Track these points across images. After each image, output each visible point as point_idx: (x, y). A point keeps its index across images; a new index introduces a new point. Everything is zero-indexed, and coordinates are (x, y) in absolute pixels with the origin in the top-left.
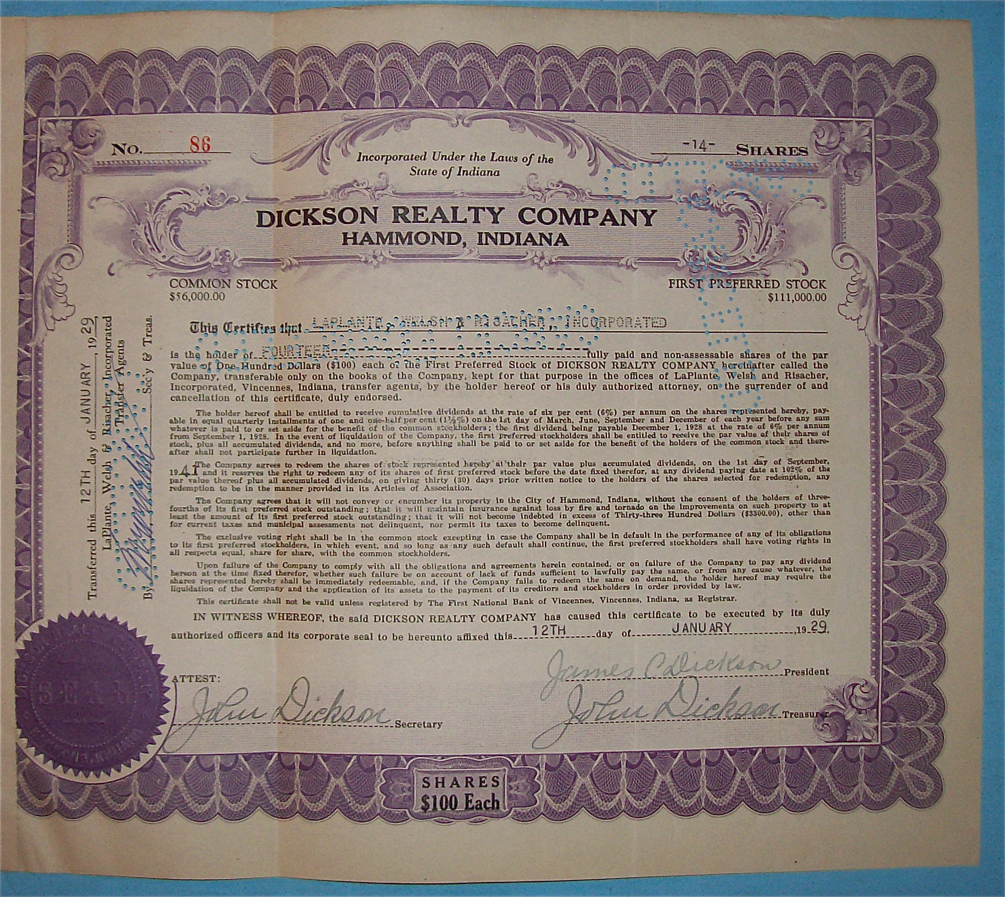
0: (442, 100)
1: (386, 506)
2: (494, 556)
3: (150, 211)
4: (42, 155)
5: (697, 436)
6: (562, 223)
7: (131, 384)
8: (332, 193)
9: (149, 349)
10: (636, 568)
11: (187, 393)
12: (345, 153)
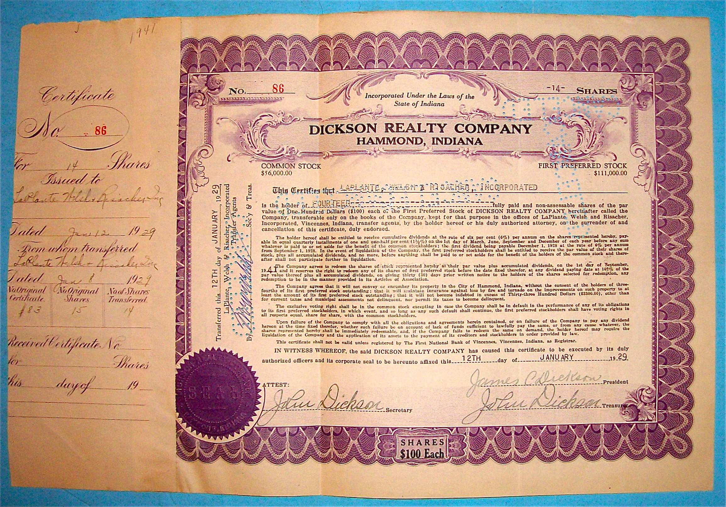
0: (412, 64)
1: (381, 289)
2: (440, 317)
3: (251, 126)
4: (190, 94)
5: (554, 250)
6: (479, 132)
7: (240, 222)
8: (351, 116)
9: (250, 202)
10: (520, 324)
11: (271, 227)
12: (359, 93)
